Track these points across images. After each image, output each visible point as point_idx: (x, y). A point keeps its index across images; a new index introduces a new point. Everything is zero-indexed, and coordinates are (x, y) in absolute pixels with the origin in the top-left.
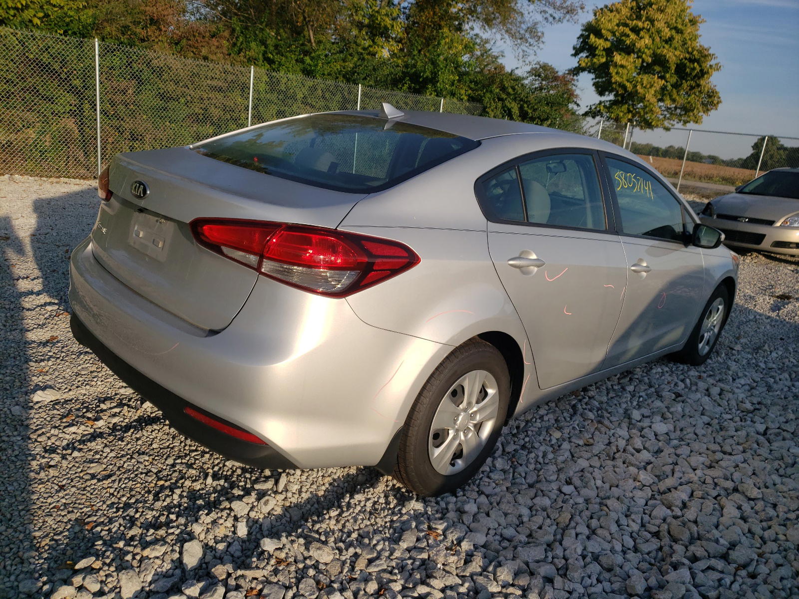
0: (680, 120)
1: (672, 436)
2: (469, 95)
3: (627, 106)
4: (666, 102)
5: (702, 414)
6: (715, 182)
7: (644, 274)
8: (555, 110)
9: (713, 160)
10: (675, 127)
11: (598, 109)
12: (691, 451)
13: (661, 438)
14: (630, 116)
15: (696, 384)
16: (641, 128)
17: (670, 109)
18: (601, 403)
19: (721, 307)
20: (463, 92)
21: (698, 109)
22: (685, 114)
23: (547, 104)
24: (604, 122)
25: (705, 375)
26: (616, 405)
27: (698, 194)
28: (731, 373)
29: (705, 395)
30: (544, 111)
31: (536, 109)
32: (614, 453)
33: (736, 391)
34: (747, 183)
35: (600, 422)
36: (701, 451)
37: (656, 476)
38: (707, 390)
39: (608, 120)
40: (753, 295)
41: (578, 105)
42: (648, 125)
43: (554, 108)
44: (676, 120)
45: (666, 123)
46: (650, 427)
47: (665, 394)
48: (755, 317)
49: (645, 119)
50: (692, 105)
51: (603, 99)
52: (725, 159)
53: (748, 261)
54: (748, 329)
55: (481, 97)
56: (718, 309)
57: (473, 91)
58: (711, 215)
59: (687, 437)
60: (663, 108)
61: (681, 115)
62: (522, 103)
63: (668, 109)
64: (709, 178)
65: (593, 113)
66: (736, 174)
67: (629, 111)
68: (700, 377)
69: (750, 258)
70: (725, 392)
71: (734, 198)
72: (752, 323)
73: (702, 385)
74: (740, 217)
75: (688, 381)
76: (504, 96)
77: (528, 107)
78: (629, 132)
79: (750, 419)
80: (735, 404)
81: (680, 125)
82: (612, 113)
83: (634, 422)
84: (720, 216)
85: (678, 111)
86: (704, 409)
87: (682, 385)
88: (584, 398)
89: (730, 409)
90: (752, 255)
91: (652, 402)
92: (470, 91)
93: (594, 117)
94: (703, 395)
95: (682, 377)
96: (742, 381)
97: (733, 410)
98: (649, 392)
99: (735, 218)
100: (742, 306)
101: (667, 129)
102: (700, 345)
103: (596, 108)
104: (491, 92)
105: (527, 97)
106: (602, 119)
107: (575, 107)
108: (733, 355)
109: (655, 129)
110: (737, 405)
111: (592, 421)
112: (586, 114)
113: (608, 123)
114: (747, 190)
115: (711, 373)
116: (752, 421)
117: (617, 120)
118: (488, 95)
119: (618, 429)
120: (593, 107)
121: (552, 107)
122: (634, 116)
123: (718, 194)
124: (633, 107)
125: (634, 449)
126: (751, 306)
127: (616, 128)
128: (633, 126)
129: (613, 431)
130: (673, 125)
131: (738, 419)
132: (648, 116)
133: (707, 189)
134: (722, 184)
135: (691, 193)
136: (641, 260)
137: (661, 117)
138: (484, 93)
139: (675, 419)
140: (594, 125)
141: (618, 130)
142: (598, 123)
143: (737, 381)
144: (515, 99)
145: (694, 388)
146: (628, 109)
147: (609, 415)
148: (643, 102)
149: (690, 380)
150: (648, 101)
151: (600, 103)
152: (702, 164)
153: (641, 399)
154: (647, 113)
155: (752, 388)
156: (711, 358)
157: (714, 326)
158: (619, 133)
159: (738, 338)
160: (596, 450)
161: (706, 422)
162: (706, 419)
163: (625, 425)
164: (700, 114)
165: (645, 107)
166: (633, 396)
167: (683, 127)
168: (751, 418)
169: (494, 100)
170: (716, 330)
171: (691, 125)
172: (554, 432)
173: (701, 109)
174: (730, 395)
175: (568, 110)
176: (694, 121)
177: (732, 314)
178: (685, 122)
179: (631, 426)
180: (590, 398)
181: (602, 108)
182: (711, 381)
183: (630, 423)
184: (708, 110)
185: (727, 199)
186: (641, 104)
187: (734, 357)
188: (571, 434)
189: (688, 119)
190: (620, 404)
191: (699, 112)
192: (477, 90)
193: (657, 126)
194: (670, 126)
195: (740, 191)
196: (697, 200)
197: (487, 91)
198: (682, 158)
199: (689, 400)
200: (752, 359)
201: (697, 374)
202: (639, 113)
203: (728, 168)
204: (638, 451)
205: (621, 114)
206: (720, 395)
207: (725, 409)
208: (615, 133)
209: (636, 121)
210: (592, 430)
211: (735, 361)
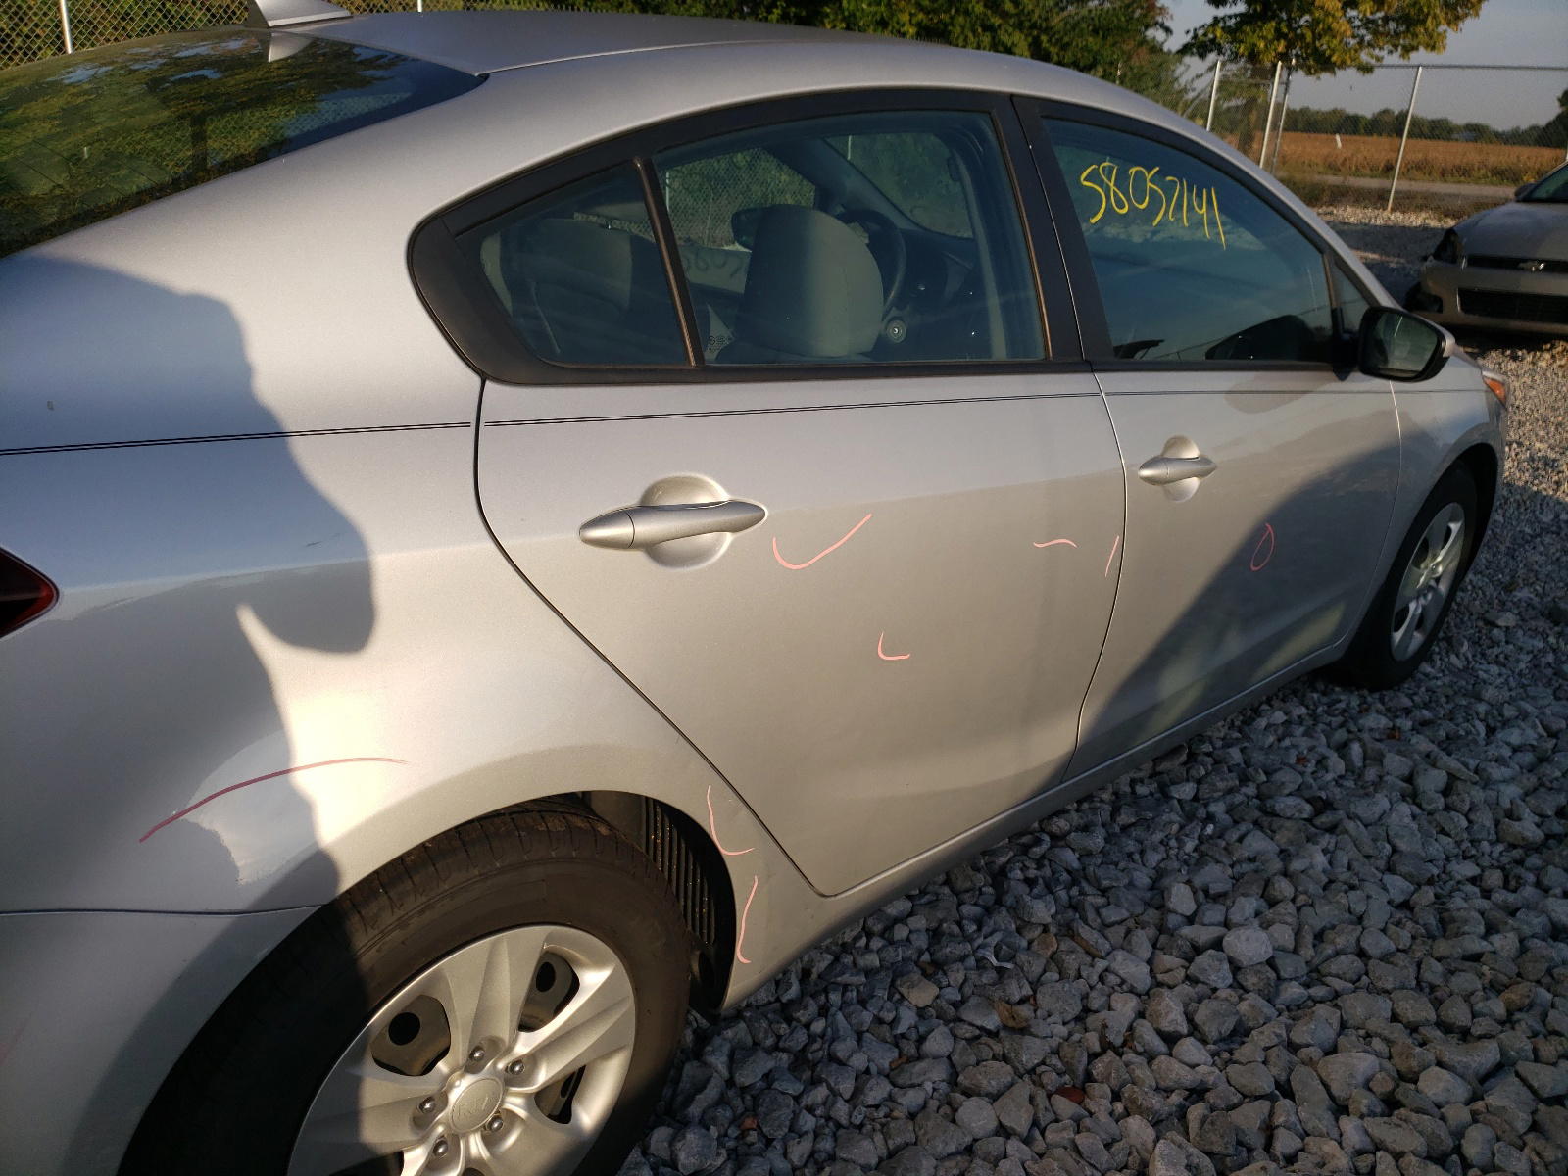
0: (1396, 47)
1: (1287, 967)
2: (919, 25)
3: (1274, 24)
4: (1362, 8)
5: (1390, 869)
6: (1477, 181)
7: (1193, 483)
8: (1114, 45)
9: (1477, 133)
10: (1385, 62)
11: (1211, 36)
12: (1343, 1026)
13: (1250, 981)
14: (1281, 47)
15: (1379, 759)
16: (1309, 73)
17: (1373, 21)
18: (1085, 854)
19: (1455, 527)
20: (905, 17)
21: (1435, 17)
22: (1408, 30)
23: (1095, 32)
24: (1224, 64)
25: (1406, 724)
26: (1130, 855)
27: (1436, 209)
28: (1482, 708)
29: (1404, 798)
30: (1085, 48)
31: (1068, 44)
32: (1093, 1056)
33: (1496, 772)
34: (1544, 179)
35: (1068, 931)
36: (1373, 1025)
37: (1210, 1154)
38: (1409, 779)
39: (1231, 61)
40: (1552, 455)
41: (1168, 31)
42: (1321, 63)
43: (1110, 40)
44: (1388, 47)
45: (1365, 57)
46: (1217, 944)
47: (1285, 804)
48: (1557, 516)
49: (1316, 49)
50: (1421, 9)
51: (1222, 12)
52: (1500, 130)
53: (1544, 364)
54: (1537, 557)
55: (946, 25)
56: (1449, 531)
57: (927, 13)
58: (1454, 260)
59: (1334, 967)
60: (1358, 23)
61: (1397, 35)
62: (1035, 33)
63: (1368, 23)
64: (1464, 172)
65: (1199, 46)
66: (1523, 158)
67: (1279, 35)
68: (1392, 734)
69: (1547, 356)
70: (1460, 785)
71: (1511, 214)
72: (1548, 539)
73: (1396, 764)
74: (1525, 260)
75: (1356, 749)
76: (996, 21)
77: (1049, 41)
78: (1280, 83)
79: (1531, 878)
80: (1489, 823)
81: (1395, 58)
82: (1241, 42)
83: (1173, 920)
84: (1476, 261)
85: (1392, 25)
86: (1395, 850)
87: (1336, 764)
88: (1038, 842)
89: (1474, 842)
90: (1553, 347)
91: (1240, 840)
92: (921, 16)
93: (1202, 56)
94: (1395, 795)
95: (1340, 735)
96: (1515, 737)
97: (1485, 846)
98: (1238, 798)
99: (1513, 264)
100: (1524, 489)
101: (1367, 69)
102: (1398, 636)
103: (1205, 35)
104: (967, 13)
105: (1046, 19)
106: (1221, 58)
107: (1160, 35)
108: (1494, 643)
109: (1339, 73)
110: (1497, 823)
111: (1045, 929)
112: (1185, 50)
113: (1233, 67)
114: (1542, 193)
115: (1426, 714)
116: (1538, 884)
117: (1253, 56)
118: (961, 19)
119: (1120, 955)
120: (1200, 33)
121: (1104, 38)
122: (1290, 46)
123: (1480, 205)
124: (1289, 26)
125: (1160, 1033)
126: (1545, 487)
127: (1253, 76)
128: (1290, 69)
129: (1101, 965)
130: (1379, 59)
131: (1494, 878)
132: (1323, 44)
133: (1457, 196)
134: (1492, 184)
135: (1420, 208)
136: (1177, 442)
137: (1353, 42)
138: (952, 18)
139: (1302, 899)
140: (1202, 76)
141: (1258, 80)
142: (1212, 68)
143: (1500, 735)
144: (1020, 26)
145: (1371, 774)
146: (1278, 30)
147: (1101, 900)
148: (1311, 12)
149: (1364, 746)
150: (1322, 8)
151: (1216, 20)
152: (1451, 143)
153: (1210, 829)
154: (1320, 37)
155: (1543, 759)
156: (1431, 661)
157: (1437, 580)
158: (1257, 86)
159: (1509, 588)
160: (1031, 1052)
161: (1399, 899)
162: (1398, 886)
163: (1142, 940)
164: (1443, 28)
165: (1316, 22)
166: (1190, 817)
167: (1402, 61)
168: (1538, 871)
169: (974, 32)
170: (1443, 588)
171: (1421, 55)
172: (912, 986)
173: (1441, 16)
174: (1478, 794)
175: (1143, 42)
176: (1427, 46)
177: (1497, 517)
178: (1408, 50)
179: (1163, 939)
180: (1053, 837)
181: (1219, 33)
182: (1422, 743)
183: (1162, 929)
184: (1458, 18)
185: (1494, 218)
186: (1307, 17)
187: (1496, 650)
188: (968, 990)
189: (1415, 43)
190: (1142, 852)
191: (1438, 24)
192: (935, 11)
193: (1343, 65)
194: (1373, 61)
195: (1527, 197)
196: (1433, 223)
197: (957, 11)
198: (1400, 134)
199: (1351, 826)
200: (1543, 651)
201: (1383, 722)
202: (1303, 37)
203: (1506, 149)
204: (1171, 1039)
205: (1262, 45)
206: (1446, 792)
207: (1458, 843)
208: (1250, 86)
209: (1297, 56)
210: (1036, 968)
211: (1497, 662)
